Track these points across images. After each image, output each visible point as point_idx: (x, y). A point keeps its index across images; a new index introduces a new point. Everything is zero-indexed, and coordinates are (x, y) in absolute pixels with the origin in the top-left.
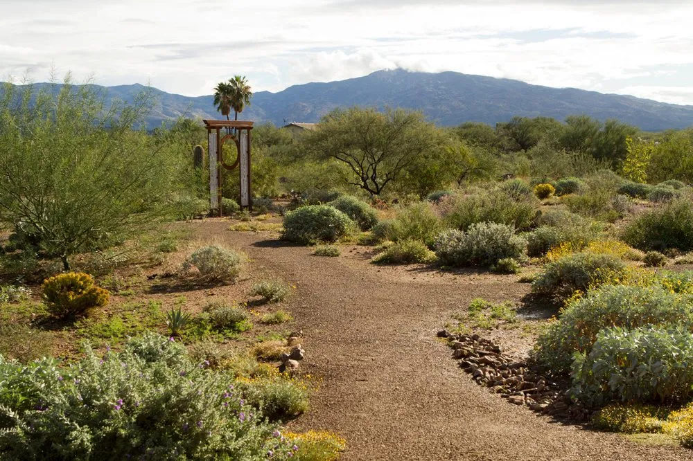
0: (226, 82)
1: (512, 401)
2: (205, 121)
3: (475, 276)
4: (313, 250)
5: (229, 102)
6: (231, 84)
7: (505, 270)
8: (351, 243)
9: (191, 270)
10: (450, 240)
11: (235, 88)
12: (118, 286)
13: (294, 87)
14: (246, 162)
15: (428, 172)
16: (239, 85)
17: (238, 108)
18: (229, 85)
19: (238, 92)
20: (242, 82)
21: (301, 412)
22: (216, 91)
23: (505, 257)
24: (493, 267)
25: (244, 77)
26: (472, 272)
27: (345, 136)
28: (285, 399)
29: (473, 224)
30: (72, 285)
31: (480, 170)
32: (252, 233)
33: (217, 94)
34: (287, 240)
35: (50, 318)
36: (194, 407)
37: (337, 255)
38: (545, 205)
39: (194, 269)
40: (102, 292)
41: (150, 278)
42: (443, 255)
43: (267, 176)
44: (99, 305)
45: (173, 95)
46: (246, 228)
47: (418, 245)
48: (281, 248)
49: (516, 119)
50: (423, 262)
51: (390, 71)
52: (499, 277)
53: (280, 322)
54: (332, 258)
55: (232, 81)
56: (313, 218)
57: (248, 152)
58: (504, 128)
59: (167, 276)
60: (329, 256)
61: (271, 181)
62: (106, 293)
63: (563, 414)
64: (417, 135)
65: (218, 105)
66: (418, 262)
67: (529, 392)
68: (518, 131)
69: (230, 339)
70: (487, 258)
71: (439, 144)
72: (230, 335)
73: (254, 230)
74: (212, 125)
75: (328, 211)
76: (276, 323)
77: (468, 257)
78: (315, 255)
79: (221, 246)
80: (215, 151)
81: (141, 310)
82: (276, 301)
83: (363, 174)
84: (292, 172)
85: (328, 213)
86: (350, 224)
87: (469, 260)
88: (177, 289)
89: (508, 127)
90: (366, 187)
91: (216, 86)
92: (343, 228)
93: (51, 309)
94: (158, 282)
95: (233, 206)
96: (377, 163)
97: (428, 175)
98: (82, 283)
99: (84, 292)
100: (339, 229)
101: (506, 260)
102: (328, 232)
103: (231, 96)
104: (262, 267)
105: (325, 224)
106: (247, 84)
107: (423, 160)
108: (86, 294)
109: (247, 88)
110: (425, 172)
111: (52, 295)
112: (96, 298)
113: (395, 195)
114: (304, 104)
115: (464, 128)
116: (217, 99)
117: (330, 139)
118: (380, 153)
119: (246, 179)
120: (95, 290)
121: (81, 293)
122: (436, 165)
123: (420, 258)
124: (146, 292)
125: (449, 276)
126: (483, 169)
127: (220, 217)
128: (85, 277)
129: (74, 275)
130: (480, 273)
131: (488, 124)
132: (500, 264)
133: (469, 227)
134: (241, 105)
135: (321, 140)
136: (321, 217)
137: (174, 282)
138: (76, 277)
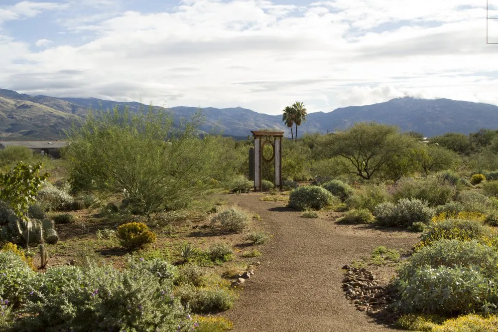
0: (291, 106)
1: (359, 309)
2: (252, 132)
3: (396, 233)
4: (303, 213)
5: (293, 119)
6: (294, 107)
7: (416, 230)
8: (331, 210)
9: (217, 224)
10: (384, 209)
11: (296, 110)
12: (171, 231)
13: (339, 109)
14: (279, 157)
15: (399, 165)
16: (299, 108)
17: (298, 123)
18: (292, 108)
19: (298, 113)
20: (301, 106)
21: (228, 308)
22: (284, 112)
23: (419, 221)
24: (409, 227)
25: (302, 103)
26: (395, 231)
27: (346, 142)
28: (218, 299)
29: (401, 199)
30: (135, 230)
31: (441, 164)
32: (274, 202)
33: (285, 114)
34: (291, 208)
35: (122, 249)
36: (136, 298)
37: (316, 218)
38: (476, 188)
39: (218, 223)
40: (151, 234)
41: (194, 228)
42: (380, 219)
43: (297, 167)
44: (149, 242)
45: (262, 114)
46: (271, 199)
47: (366, 212)
48: (284, 212)
49: (482, 131)
50: (367, 223)
51: (400, 98)
52: (410, 234)
53: (253, 256)
54: (312, 219)
55: (294, 105)
56: (308, 194)
57: (280, 151)
58: (473, 137)
59: (205, 227)
60: (310, 217)
61: (300, 170)
62: (154, 235)
63: (383, 318)
64: (393, 141)
65: (285, 121)
66: (364, 223)
67: (372, 304)
68: (483, 139)
69: (217, 265)
70: (407, 221)
71: (407, 147)
72: (218, 263)
73: (275, 200)
74: (256, 134)
75: (317, 189)
76: (251, 257)
77: (395, 220)
78: (302, 217)
79: (236, 209)
80: (258, 150)
81: (177, 246)
82: (259, 244)
83: (359, 166)
84: (315, 165)
85: (317, 191)
86: (332, 199)
87: (396, 223)
88: (206, 235)
89: (476, 136)
90: (360, 175)
91: (284, 108)
92: (327, 201)
93: (122, 243)
94: (197, 230)
95: (270, 185)
96: (368, 159)
97: (399, 168)
98: (140, 228)
99: (141, 234)
100: (324, 201)
101: (418, 223)
102: (316, 202)
103: (293, 115)
104: (264, 223)
105: (314, 198)
106: (303, 108)
107: (396, 158)
108: (141, 235)
109: (304, 110)
110: (397, 165)
111: (122, 235)
112: (147, 238)
113: (377, 180)
114: (346, 120)
115: (448, 136)
116: (285, 116)
117: (336, 144)
118: (370, 153)
119: (278, 168)
120: (147, 233)
121: (139, 234)
122: (404, 161)
123: (366, 220)
124: (187, 236)
125: (378, 232)
126: (444, 164)
127: (260, 192)
128: (142, 225)
129: (136, 224)
130: (399, 231)
131: (465, 134)
132: (414, 226)
133: (398, 201)
134: (300, 121)
135: (330, 144)
136: (312, 193)
137: (207, 230)
138: (137, 225)
